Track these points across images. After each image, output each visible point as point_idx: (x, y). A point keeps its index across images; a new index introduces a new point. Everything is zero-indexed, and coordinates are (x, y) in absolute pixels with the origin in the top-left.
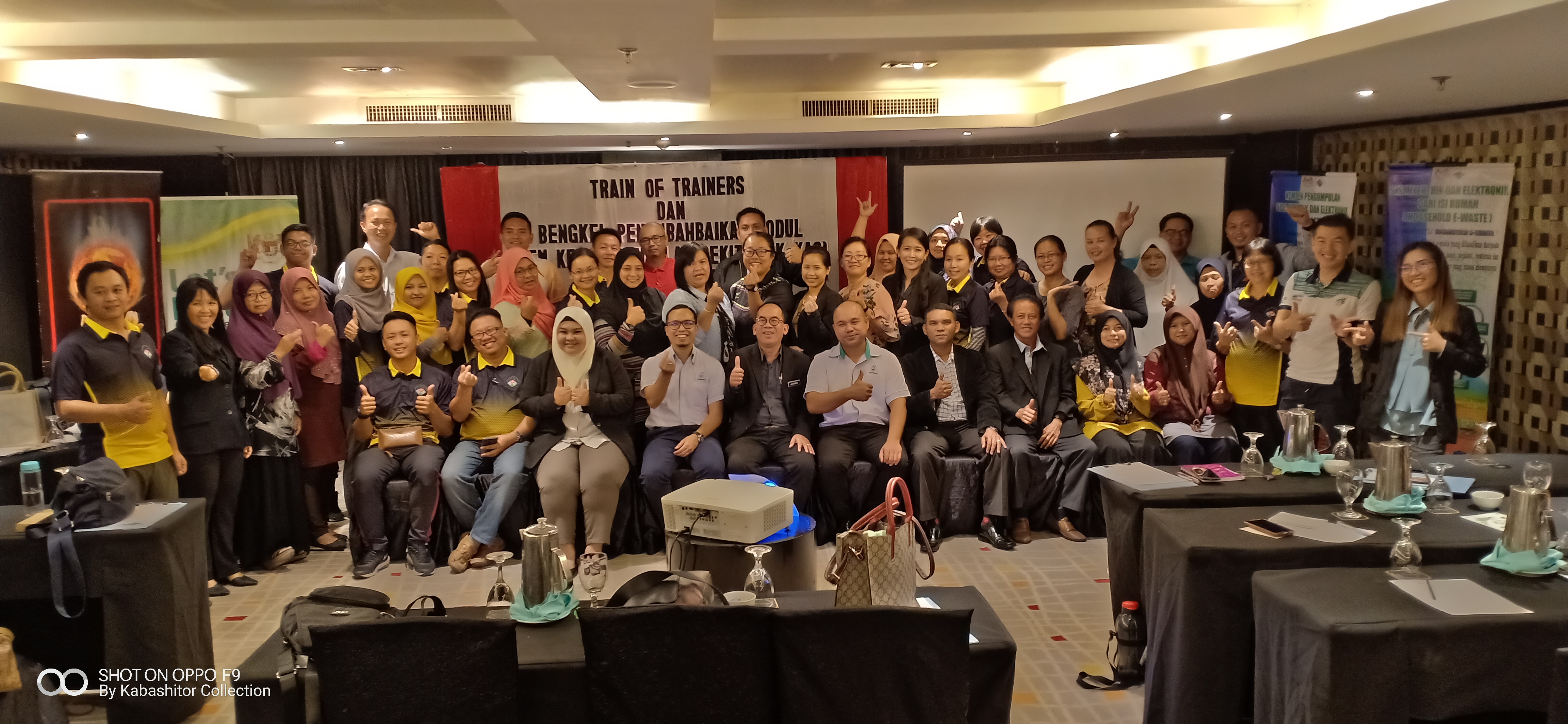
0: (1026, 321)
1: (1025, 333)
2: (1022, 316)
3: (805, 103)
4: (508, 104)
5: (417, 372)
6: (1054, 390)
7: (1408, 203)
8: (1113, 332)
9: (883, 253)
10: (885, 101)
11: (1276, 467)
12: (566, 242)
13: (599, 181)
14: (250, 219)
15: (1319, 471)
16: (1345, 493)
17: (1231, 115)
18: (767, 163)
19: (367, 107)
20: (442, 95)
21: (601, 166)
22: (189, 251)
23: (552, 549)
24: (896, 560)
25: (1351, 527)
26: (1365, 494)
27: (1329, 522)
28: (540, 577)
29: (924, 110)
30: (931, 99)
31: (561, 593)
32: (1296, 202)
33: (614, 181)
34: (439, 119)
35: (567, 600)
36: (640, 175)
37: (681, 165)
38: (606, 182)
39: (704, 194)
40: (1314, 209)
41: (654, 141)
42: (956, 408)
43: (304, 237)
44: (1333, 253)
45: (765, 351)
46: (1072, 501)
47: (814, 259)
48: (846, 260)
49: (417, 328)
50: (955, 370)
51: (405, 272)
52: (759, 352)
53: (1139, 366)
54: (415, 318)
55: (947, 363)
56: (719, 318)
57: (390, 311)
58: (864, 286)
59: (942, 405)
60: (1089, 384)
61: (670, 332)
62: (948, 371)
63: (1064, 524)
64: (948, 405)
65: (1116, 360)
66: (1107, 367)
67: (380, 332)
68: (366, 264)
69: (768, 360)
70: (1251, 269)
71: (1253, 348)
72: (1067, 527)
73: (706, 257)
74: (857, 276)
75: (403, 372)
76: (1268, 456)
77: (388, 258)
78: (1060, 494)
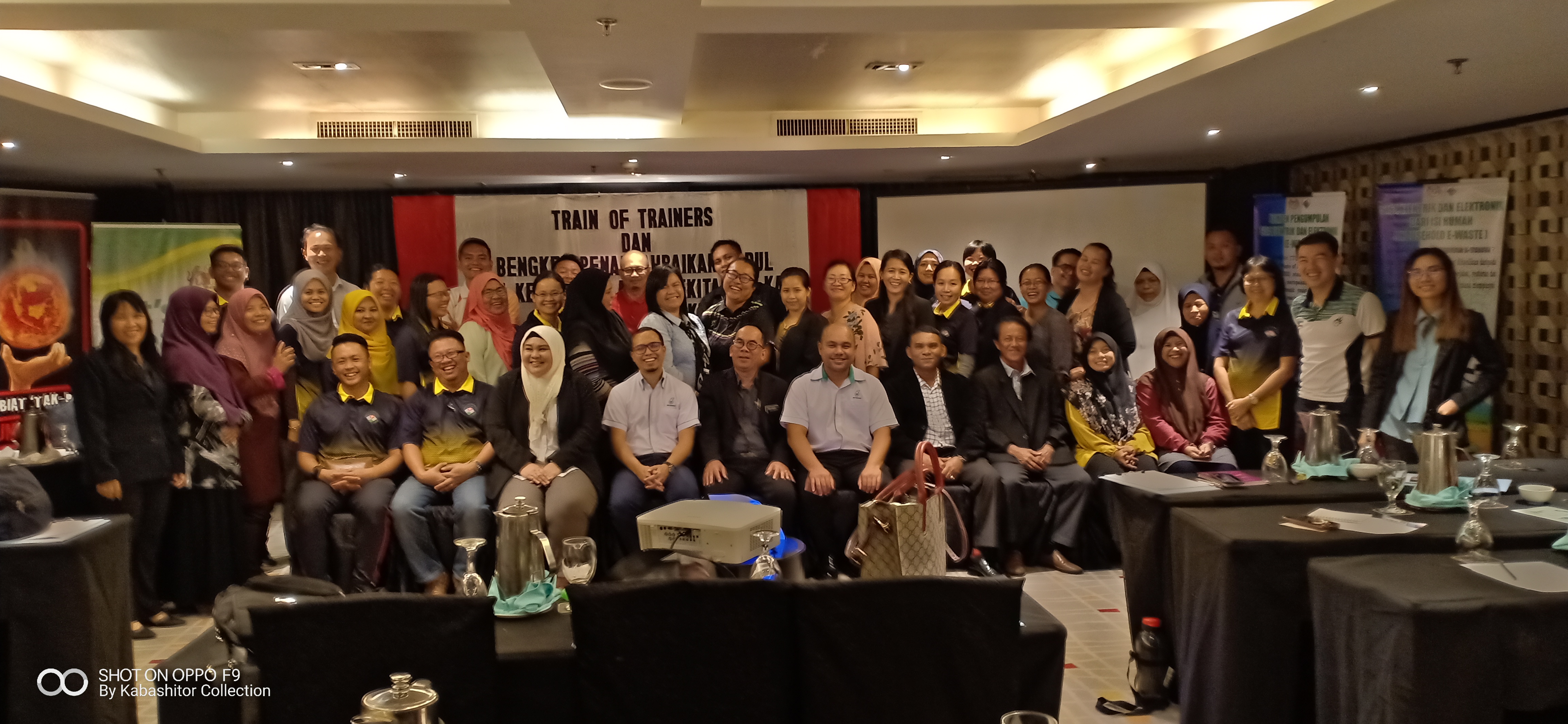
0: (1014, 343)
1: (1014, 357)
2: (1010, 338)
3: (780, 122)
4: (468, 120)
5: (368, 397)
6: (1044, 416)
7: (1400, 222)
8: (1101, 354)
9: (863, 276)
10: (862, 120)
11: (1300, 473)
12: (526, 274)
13: (561, 212)
14: (189, 249)
15: (1346, 475)
16: (1387, 487)
17: (1218, 131)
18: (735, 195)
19: (318, 123)
20: (398, 110)
21: (563, 196)
22: (122, 282)
23: (532, 531)
24: (927, 534)
25: (1399, 521)
26: (1407, 490)
27: (1373, 516)
28: (517, 564)
29: (902, 130)
30: (909, 120)
31: (542, 582)
32: (1281, 225)
33: (577, 211)
34: (395, 136)
35: (549, 590)
36: (604, 205)
37: (647, 195)
38: (568, 212)
39: (671, 226)
40: (1301, 231)
41: (621, 164)
42: (943, 434)
43: (237, 259)
44: (1318, 272)
45: (741, 375)
46: (1064, 536)
47: (794, 281)
48: (829, 282)
49: (370, 352)
50: (941, 395)
51: (355, 295)
52: (735, 377)
53: (1131, 391)
54: (367, 341)
55: (933, 388)
56: (693, 343)
57: (339, 334)
58: (849, 313)
59: (929, 431)
60: (1081, 409)
61: (636, 356)
62: (934, 396)
63: (1058, 557)
64: (934, 431)
65: (1106, 384)
66: (1098, 391)
67: (329, 356)
68: (315, 286)
69: (744, 385)
70: (1250, 287)
71: (1252, 368)
72: (1061, 560)
73: (680, 281)
74: (840, 300)
75: (353, 397)
76: (1290, 459)
77: (333, 285)
78: (1051, 527)
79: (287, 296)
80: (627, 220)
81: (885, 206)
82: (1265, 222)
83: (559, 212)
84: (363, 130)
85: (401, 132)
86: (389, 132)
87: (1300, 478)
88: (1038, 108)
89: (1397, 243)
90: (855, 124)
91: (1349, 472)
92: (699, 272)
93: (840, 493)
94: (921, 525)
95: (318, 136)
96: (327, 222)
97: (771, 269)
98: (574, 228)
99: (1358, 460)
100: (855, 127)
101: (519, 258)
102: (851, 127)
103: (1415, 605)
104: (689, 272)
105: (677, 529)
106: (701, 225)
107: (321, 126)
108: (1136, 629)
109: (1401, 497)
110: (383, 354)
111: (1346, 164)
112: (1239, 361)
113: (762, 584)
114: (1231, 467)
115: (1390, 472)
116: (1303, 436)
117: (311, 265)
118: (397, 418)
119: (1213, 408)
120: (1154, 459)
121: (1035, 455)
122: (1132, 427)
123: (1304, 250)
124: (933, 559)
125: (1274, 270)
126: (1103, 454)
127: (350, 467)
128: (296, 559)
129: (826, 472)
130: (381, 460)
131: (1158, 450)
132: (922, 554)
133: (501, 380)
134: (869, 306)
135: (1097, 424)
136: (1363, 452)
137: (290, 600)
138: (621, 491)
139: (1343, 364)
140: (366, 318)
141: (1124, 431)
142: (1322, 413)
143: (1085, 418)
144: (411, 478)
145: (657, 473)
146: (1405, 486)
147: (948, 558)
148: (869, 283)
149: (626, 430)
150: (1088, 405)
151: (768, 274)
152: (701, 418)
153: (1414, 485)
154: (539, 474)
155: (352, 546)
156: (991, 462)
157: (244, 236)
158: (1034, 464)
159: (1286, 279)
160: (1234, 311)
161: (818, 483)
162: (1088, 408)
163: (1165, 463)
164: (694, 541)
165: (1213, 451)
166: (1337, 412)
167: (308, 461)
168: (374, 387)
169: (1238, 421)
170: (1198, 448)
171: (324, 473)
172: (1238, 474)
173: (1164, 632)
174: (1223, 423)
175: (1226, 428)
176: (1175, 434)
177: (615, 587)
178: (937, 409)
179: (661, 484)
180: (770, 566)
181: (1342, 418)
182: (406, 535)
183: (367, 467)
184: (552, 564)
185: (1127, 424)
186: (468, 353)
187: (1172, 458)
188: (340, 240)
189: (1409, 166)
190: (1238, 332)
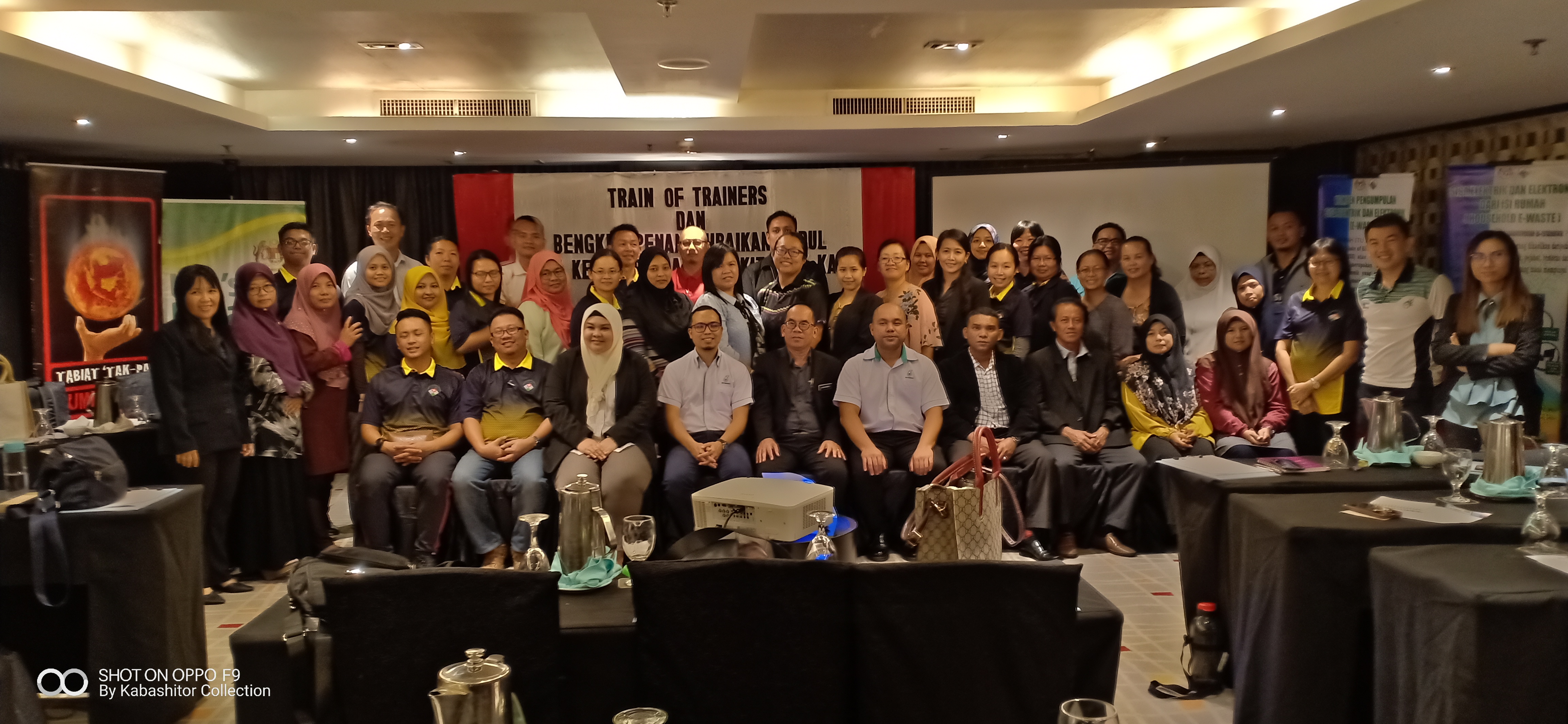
0: (1070, 325)
1: (1069, 338)
2: (1066, 320)
3: (836, 101)
4: (527, 98)
5: (431, 372)
6: (1099, 398)
8: (1159, 337)
9: (920, 255)
10: (919, 99)
11: (1361, 460)
12: (582, 252)
13: (617, 190)
14: (255, 224)
15: (1409, 462)
16: (1452, 476)
17: (1284, 111)
18: (790, 173)
19: (381, 101)
20: (459, 88)
21: (619, 175)
22: (191, 256)
23: (593, 508)
24: (984, 518)
25: (1463, 510)
26: (1472, 478)
27: (1437, 505)
28: (580, 540)
29: (959, 109)
30: (967, 98)
31: (603, 557)
32: (1347, 206)
33: (633, 189)
34: (456, 115)
35: (610, 566)
36: (659, 184)
37: (702, 173)
38: (624, 190)
39: (725, 204)
40: (1368, 213)
41: (677, 142)
42: (996, 415)
43: (303, 235)
44: (1389, 253)
45: (794, 354)
46: (1118, 518)
47: (851, 261)
48: (883, 263)
49: (433, 328)
50: (995, 376)
51: (415, 271)
52: (788, 356)
53: (1190, 374)
54: (431, 317)
55: (987, 370)
56: (748, 323)
57: (402, 310)
58: (905, 292)
59: (981, 412)
60: (1137, 391)
61: (694, 334)
62: (988, 377)
63: (1111, 539)
64: (987, 412)
65: (1164, 367)
66: (1155, 374)
67: (392, 331)
68: (379, 261)
69: (797, 363)
70: (1316, 269)
71: (1315, 352)
72: (1114, 542)
73: (735, 260)
74: (895, 280)
75: (416, 371)
76: (1352, 446)
77: (396, 261)
78: (1105, 510)
79: (352, 271)
80: (682, 198)
81: (940, 185)
82: (1330, 203)
83: (615, 190)
84: (424, 108)
85: (462, 111)
86: (450, 110)
87: (1360, 465)
88: (1098, 87)
89: (1466, 226)
90: (911, 103)
91: (1412, 459)
92: (753, 250)
93: (892, 472)
94: (978, 509)
95: (381, 115)
96: (389, 198)
97: (825, 248)
98: (630, 206)
99: (1422, 447)
100: (912, 105)
101: (576, 236)
102: (908, 106)
103: (1479, 597)
104: (743, 250)
105: (731, 506)
106: (755, 203)
107: (384, 104)
108: (1190, 614)
109: (1466, 485)
110: (445, 328)
111: (1414, 144)
112: (1301, 346)
113: (818, 565)
114: (1290, 453)
115: (1455, 461)
116: (1365, 424)
117: (375, 241)
118: (458, 393)
119: (1275, 392)
120: (1211, 442)
121: (1090, 438)
122: (1189, 410)
123: (1374, 233)
124: (989, 542)
125: (1340, 251)
126: (1157, 436)
127: (412, 439)
128: (359, 529)
129: (878, 452)
130: (444, 433)
131: (1216, 434)
132: (979, 538)
133: (560, 357)
134: (926, 287)
135: (1154, 407)
136: (1426, 439)
137: (357, 571)
138: (676, 467)
139: (1412, 347)
140: (427, 295)
141: (1181, 415)
142: (1386, 399)
143: (1141, 401)
144: (470, 452)
145: (711, 450)
146: (1470, 475)
147: (1004, 541)
148: (926, 262)
149: (680, 406)
150: (1144, 388)
151: (822, 252)
152: (755, 396)
153: (1480, 473)
154: (596, 449)
155: (415, 518)
156: (1045, 444)
157: (308, 211)
158: (1089, 447)
159: (1352, 261)
160: (1298, 294)
161: (870, 463)
162: (1145, 390)
163: (1223, 447)
164: (748, 518)
165: (1272, 436)
166: (1402, 399)
167: (371, 433)
168: (435, 362)
169: (1300, 405)
170: (1257, 433)
171: (387, 445)
172: (1298, 460)
173: (1219, 617)
174: (1283, 409)
175: (1286, 414)
176: (1234, 418)
177: (675, 565)
178: (990, 390)
179: (715, 461)
180: (825, 546)
181: (1406, 405)
182: (466, 506)
183: (428, 439)
184: (613, 541)
185: (1184, 407)
186: (527, 331)
187: (1230, 442)
188: (403, 216)
189: (1480, 147)
190: (1301, 314)
